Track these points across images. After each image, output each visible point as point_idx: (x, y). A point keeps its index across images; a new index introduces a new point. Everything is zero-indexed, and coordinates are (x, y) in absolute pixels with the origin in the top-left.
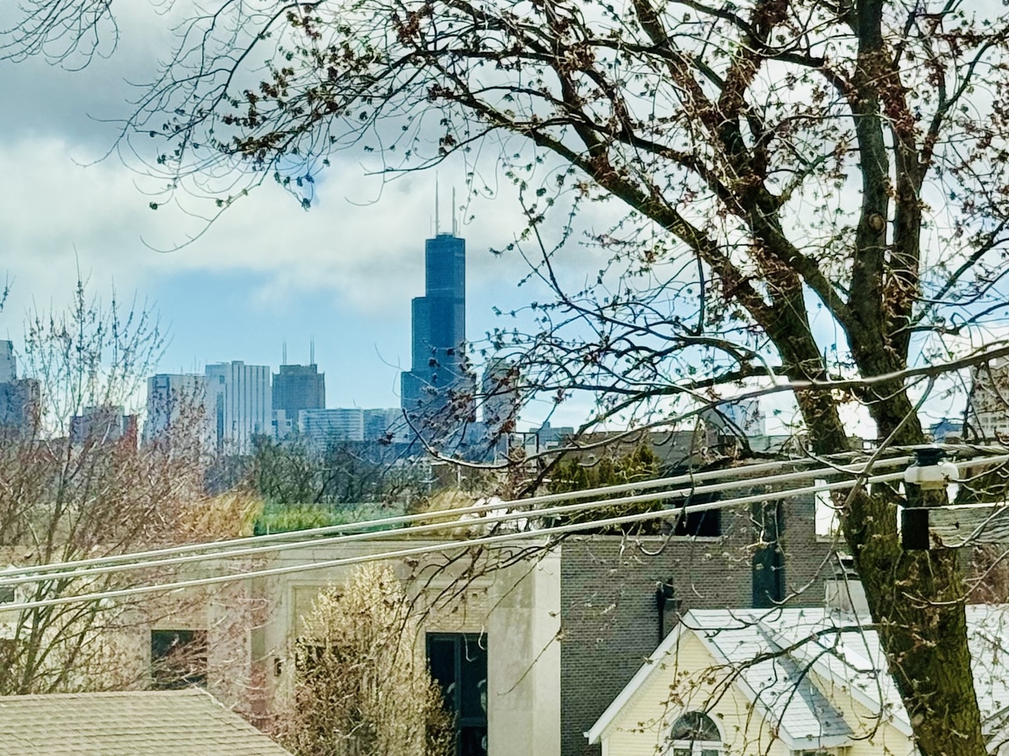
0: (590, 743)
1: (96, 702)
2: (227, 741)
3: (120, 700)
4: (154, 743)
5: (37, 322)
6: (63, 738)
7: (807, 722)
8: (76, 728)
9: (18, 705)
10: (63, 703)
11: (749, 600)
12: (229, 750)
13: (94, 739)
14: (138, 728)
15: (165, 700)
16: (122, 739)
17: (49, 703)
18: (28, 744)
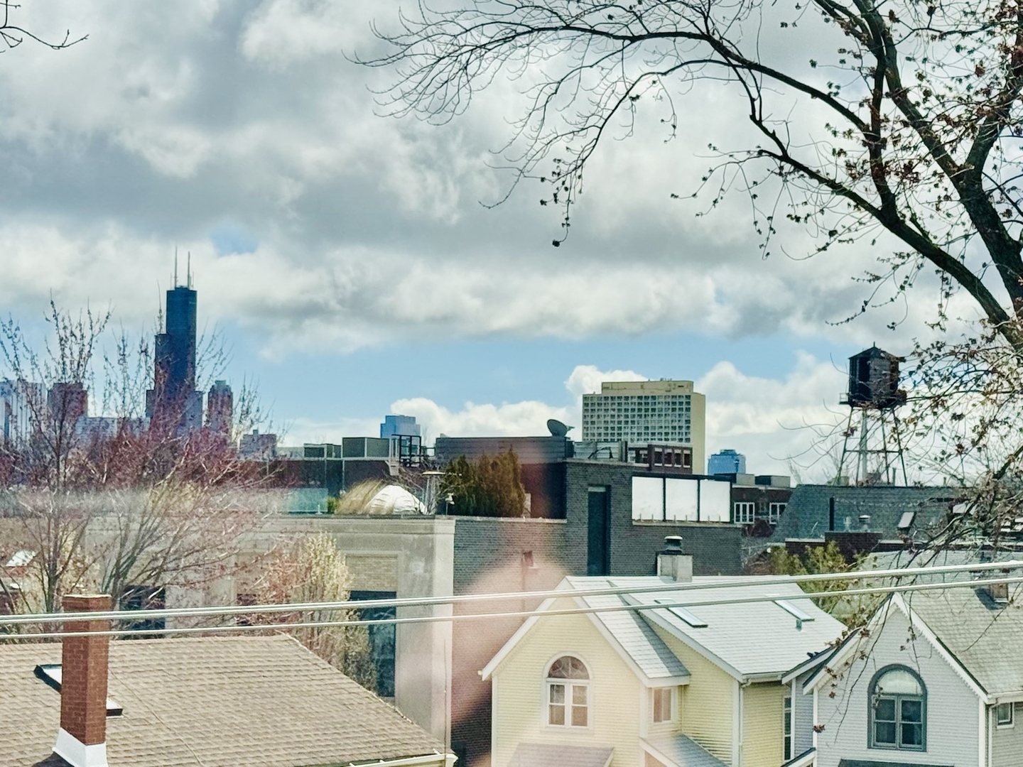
0: (483, 679)
1: (216, 644)
2: (317, 678)
3: (233, 643)
4: (265, 679)
5: (123, 341)
6: (200, 674)
7: (657, 666)
8: (207, 666)
9: (161, 647)
10: (194, 645)
11: (586, 569)
12: (320, 685)
13: (223, 676)
14: (252, 667)
15: (264, 644)
16: (243, 675)
17: (183, 646)
18: (176, 678)
